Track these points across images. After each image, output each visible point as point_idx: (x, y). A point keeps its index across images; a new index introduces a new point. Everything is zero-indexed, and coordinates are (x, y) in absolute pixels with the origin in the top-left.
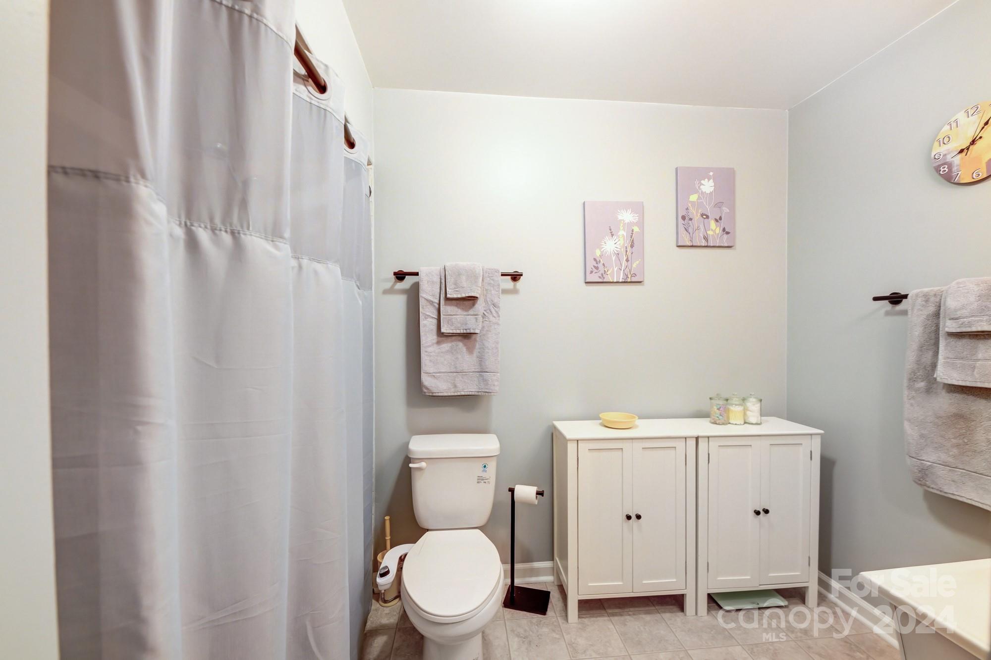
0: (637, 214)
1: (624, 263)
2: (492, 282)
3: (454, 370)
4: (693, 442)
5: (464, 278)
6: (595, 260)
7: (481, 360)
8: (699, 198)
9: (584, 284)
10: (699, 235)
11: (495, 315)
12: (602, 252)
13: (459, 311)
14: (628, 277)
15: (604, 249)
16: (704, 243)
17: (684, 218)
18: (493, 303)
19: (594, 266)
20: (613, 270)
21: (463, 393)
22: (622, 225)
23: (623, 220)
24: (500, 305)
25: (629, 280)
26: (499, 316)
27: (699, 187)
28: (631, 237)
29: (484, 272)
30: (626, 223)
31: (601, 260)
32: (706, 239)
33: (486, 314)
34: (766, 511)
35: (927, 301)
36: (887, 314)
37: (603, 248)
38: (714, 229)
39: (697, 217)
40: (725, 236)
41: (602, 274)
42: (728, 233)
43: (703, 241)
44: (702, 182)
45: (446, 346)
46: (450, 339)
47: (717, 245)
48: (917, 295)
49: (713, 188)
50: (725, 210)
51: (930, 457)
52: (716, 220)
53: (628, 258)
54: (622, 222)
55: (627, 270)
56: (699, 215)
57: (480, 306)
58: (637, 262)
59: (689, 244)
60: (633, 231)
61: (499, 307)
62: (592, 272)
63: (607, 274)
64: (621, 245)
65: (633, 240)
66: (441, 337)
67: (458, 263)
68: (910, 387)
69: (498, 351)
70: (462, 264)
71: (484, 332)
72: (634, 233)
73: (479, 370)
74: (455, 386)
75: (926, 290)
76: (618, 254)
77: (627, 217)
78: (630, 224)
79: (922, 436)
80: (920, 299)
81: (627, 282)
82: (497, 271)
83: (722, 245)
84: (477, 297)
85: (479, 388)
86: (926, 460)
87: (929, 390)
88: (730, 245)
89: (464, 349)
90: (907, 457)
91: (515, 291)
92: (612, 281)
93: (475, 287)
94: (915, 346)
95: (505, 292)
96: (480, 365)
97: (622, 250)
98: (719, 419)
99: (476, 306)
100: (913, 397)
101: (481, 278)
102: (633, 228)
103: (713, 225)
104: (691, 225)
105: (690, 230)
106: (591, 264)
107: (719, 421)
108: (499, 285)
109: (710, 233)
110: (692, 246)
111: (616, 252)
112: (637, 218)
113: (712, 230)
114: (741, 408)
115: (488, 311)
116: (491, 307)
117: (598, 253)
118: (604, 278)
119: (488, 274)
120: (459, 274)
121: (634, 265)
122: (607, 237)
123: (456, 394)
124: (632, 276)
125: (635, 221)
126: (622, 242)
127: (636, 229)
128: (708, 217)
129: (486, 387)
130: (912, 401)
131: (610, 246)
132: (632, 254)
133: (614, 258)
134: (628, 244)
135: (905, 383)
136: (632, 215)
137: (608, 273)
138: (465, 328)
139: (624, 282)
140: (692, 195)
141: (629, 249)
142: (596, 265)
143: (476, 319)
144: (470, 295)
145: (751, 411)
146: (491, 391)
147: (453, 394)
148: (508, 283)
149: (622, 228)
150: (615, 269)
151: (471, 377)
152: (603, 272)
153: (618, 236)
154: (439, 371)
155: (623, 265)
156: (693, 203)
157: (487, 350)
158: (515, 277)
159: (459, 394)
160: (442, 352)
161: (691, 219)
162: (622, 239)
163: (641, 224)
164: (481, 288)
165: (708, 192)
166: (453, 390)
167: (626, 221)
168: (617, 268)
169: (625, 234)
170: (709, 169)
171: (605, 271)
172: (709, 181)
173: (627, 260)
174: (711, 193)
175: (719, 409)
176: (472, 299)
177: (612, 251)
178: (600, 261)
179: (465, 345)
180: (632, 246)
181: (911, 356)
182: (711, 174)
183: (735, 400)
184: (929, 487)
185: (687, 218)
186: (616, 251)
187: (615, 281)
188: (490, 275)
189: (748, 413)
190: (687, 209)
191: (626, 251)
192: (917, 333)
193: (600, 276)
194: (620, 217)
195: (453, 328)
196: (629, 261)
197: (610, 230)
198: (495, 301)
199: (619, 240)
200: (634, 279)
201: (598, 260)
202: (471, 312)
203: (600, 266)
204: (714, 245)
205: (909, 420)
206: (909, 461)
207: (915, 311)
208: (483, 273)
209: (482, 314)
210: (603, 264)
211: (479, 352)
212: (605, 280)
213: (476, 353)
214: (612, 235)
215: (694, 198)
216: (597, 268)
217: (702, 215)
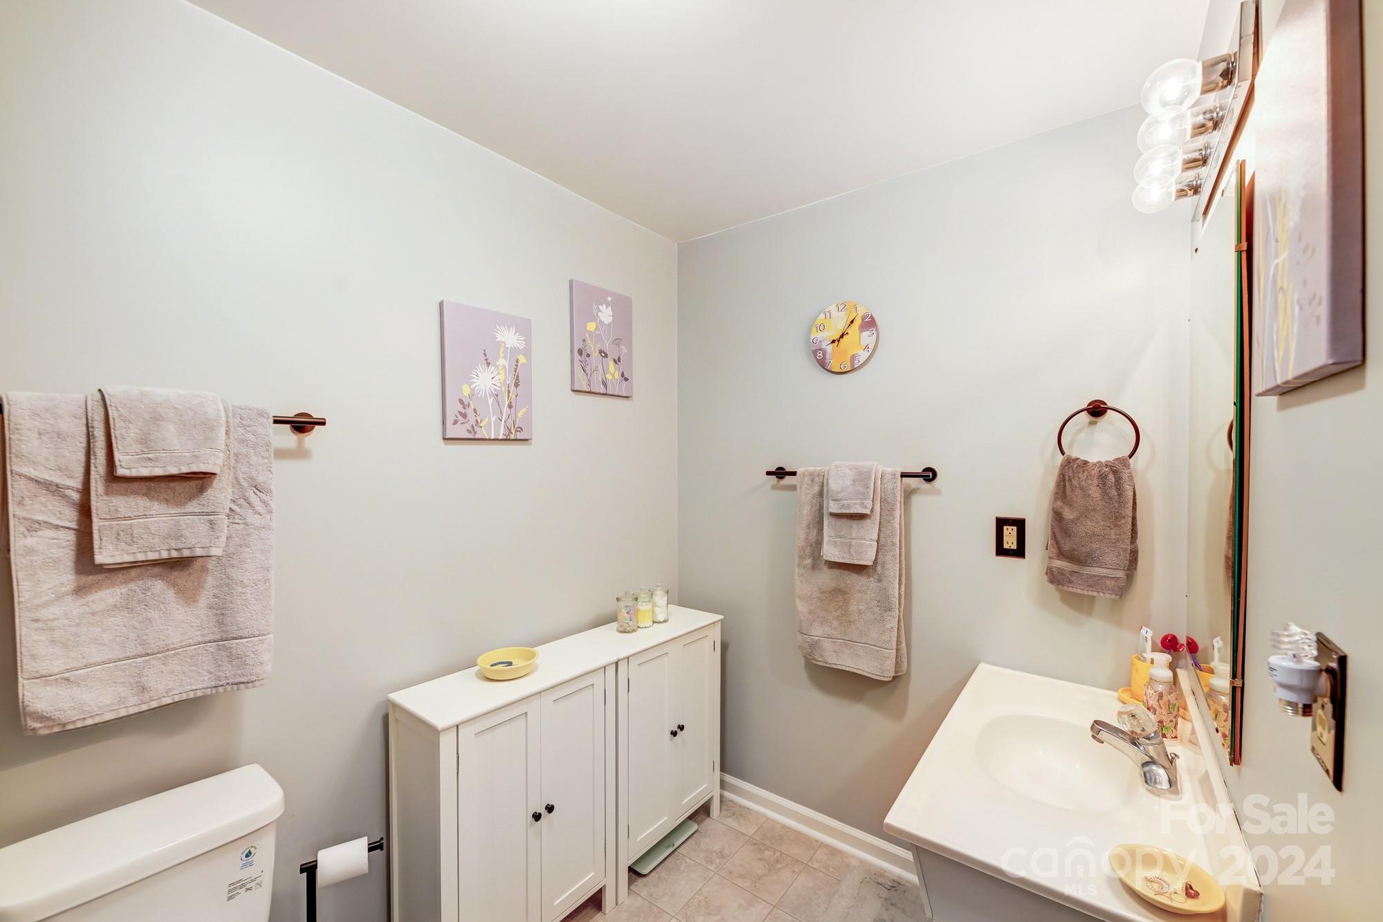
0: (523, 336)
1: (505, 410)
2: (251, 437)
3: (140, 650)
4: (612, 670)
5: (171, 429)
6: (461, 401)
7: (221, 612)
8: (597, 329)
9: (442, 441)
10: (597, 379)
11: (260, 508)
12: (472, 390)
13: (157, 507)
14: (510, 432)
15: (476, 384)
16: (602, 390)
17: (580, 352)
18: (254, 484)
19: (459, 412)
20: (490, 418)
21: (168, 700)
22: (502, 350)
23: (504, 342)
24: (273, 488)
25: (512, 437)
26: (270, 512)
27: (597, 314)
28: (516, 371)
29: (230, 415)
30: (507, 348)
31: (471, 402)
32: (604, 384)
33: (235, 507)
34: (681, 728)
35: (813, 480)
36: (774, 488)
37: (473, 383)
38: (613, 372)
39: (595, 355)
40: (624, 383)
41: (472, 425)
42: (626, 379)
43: (602, 387)
44: (600, 307)
45: (108, 595)
46: (120, 576)
47: (616, 394)
48: (804, 474)
49: (611, 318)
50: (624, 349)
51: (817, 631)
52: (615, 362)
53: (511, 403)
54: (503, 345)
55: (510, 422)
56: (597, 351)
57: (220, 494)
58: (524, 410)
59: (587, 389)
60: (517, 361)
61: (269, 492)
62: (455, 422)
63: (481, 427)
64: (502, 381)
65: (518, 376)
66: (91, 574)
67: (146, 389)
68: (799, 565)
69: (270, 586)
70: (163, 392)
71: (232, 550)
72: (519, 365)
73: (217, 637)
74: (143, 689)
75: (811, 469)
76: (497, 395)
77: (510, 338)
78: (514, 350)
79: (811, 612)
80: (807, 478)
81: (510, 440)
82: (262, 414)
83: (621, 395)
84: (214, 474)
85: (219, 678)
86: (815, 635)
87: (814, 567)
88: (628, 395)
89: (170, 595)
90: (798, 633)
91: (301, 453)
92: (487, 437)
93: (208, 451)
94: (804, 524)
95: (281, 454)
96: (221, 623)
97: (503, 389)
98: (629, 626)
99: (209, 493)
100: (802, 575)
101: (223, 430)
102: (518, 357)
103: (612, 365)
104: (589, 363)
105: (588, 371)
106: (453, 408)
107: (628, 629)
108: (268, 444)
109: (609, 377)
110: (590, 392)
111: (494, 392)
112: (523, 342)
113: (611, 374)
114: (649, 606)
115: (242, 502)
116: (251, 494)
117: (466, 390)
118: (475, 433)
119: (241, 419)
120: (156, 419)
121: (520, 415)
122: (480, 366)
123: (144, 707)
124: (516, 431)
125: (521, 347)
126: (502, 377)
127: (522, 359)
128: (606, 356)
129: (239, 672)
130: (801, 578)
131: (487, 381)
132: (516, 396)
133: (490, 401)
134: (510, 380)
135: (796, 560)
136: (516, 337)
137: (481, 425)
138: (173, 545)
139: (506, 440)
140: (590, 322)
141: (512, 388)
142: (463, 411)
143: (211, 522)
144: (195, 469)
145: (659, 607)
146: (253, 678)
147: (136, 710)
148: (287, 436)
149: (502, 355)
150: (493, 419)
151: (192, 657)
152: (474, 423)
153: (497, 367)
154: (85, 662)
155: (504, 415)
156: (590, 332)
157: (240, 589)
158: (302, 425)
159: (154, 704)
160: (93, 614)
161: (588, 356)
162: (502, 372)
163: (527, 352)
164: (224, 452)
165: (606, 323)
166: (133, 700)
167: (509, 345)
168: (495, 417)
169: (507, 365)
170: (608, 293)
171: (477, 421)
172: (607, 307)
173: (510, 406)
174: (609, 324)
175: (628, 613)
176: (201, 480)
177: (488, 390)
178: (469, 404)
179: (173, 585)
180: (517, 385)
181: (801, 534)
182: (609, 299)
183: (643, 596)
184: (817, 661)
185: (584, 354)
186: (495, 390)
187: (493, 437)
188: (245, 423)
189: (656, 609)
190: (584, 341)
191: (509, 392)
192: (805, 512)
193: (470, 429)
194: (499, 338)
195: (134, 548)
196: (512, 407)
197: (485, 355)
198: (260, 479)
199: (498, 374)
200: (519, 436)
201: (466, 403)
202: (193, 506)
203: (470, 412)
204: (613, 393)
205: (800, 598)
206: (799, 636)
207: (803, 489)
208: (227, 417)
209: (227, 511)
210: (475, 411)
211: (215, 596)
212: (477, 437)
213: (204, 599)
214: (488, 364)
215: (591, 326)
216: (464, 416)
217: (601, 352)
